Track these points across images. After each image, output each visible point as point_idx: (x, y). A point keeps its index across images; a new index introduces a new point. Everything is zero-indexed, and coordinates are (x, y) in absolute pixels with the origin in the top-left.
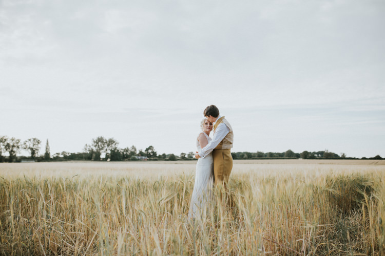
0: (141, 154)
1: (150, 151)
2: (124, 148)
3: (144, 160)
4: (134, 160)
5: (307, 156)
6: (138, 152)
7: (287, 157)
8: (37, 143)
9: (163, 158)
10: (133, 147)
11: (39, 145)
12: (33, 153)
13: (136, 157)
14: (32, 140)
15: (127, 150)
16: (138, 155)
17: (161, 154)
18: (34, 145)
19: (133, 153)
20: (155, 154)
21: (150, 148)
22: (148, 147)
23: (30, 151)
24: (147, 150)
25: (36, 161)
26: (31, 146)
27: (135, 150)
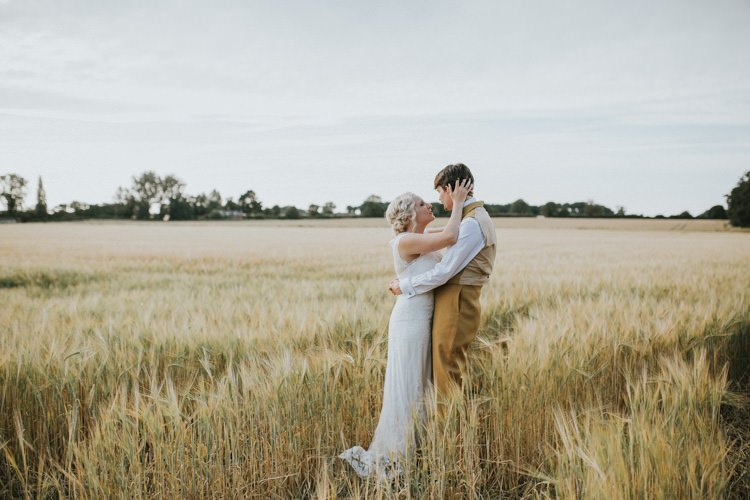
0: (231, 205)
1: (248, 201)
2: (196, 196)
3: (238, 218)
4: (218, 218)
5: (552, 211)
6: (224, 203)
7: (516, 214)
8: (18, 185)
9: (275, 214)
10: (215, 193)
11: (23, 189)
12: (12, 203)
13: (221, 213)
14: (8, 178)
15: (202, 199)
16: (225, 209)
17: (271, 206)
18: (12, 188)
19: (215, 205)
20: (257, 206)
21: (250, 194)
22: (244, 192)
23: (5, 201)
24: (243, 198)
25: (18, 221)
26: (8, 191)
27: (219, 198)
